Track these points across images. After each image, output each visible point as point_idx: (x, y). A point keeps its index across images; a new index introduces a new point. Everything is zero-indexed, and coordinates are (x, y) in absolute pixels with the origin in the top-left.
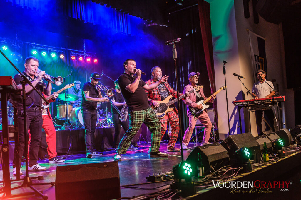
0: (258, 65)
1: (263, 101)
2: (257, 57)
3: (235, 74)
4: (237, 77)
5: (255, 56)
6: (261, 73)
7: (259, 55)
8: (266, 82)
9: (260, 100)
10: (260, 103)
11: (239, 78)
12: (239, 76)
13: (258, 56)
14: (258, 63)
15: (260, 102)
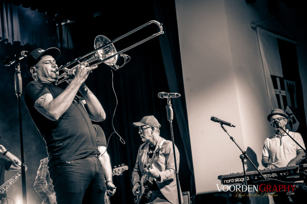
0: (283, 96)
1: (281, 174)
2: (278, 79)
3: (213, 119)
4: (219, 124)
5: (274, 78)
6: (278, 116)
7: (282, 76)
8: (288, 134)
9: (274, 172)
10: (275, 177)
11: (224, 125)
12: (222, 123)
13: (280, 78)
14: (282, 91)
15: (274, 175)
